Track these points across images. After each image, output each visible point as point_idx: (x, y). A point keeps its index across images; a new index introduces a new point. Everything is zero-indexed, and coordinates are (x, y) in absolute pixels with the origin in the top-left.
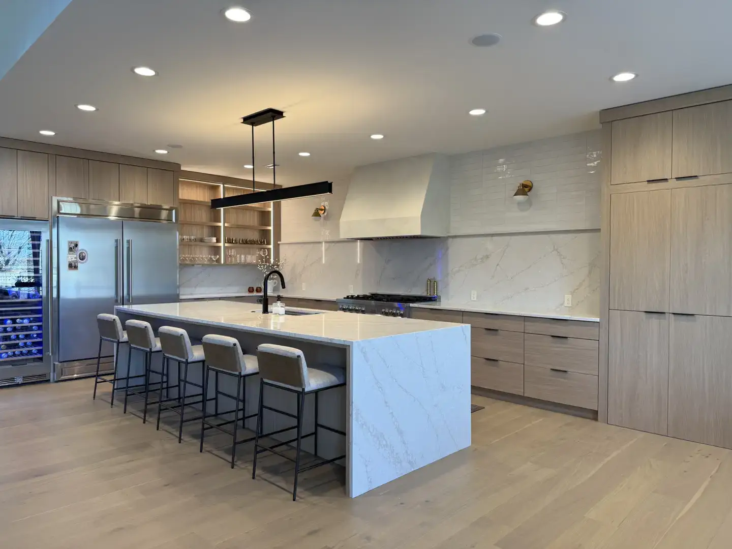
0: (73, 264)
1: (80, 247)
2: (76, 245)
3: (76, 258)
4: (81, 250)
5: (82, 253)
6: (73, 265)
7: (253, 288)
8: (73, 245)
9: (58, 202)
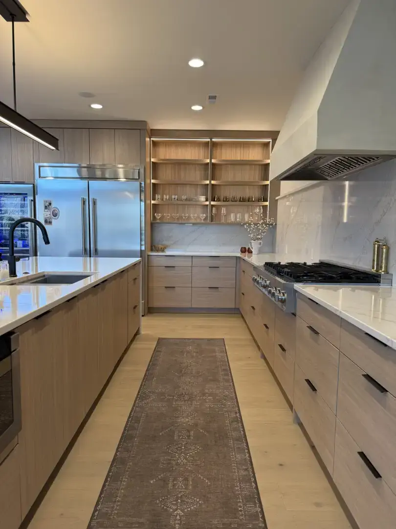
0: (48, 219)
1: (53, 205)
2: (50, 204)
3: (50, 215)
4: (54, 208)
5: (54, 210)
6: (48, 221)
7: (245, 248)
8: (47, 204)
9: (40, 167)
